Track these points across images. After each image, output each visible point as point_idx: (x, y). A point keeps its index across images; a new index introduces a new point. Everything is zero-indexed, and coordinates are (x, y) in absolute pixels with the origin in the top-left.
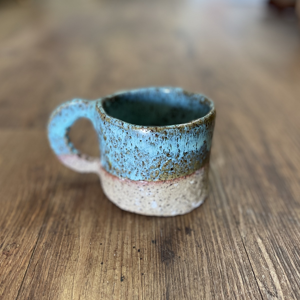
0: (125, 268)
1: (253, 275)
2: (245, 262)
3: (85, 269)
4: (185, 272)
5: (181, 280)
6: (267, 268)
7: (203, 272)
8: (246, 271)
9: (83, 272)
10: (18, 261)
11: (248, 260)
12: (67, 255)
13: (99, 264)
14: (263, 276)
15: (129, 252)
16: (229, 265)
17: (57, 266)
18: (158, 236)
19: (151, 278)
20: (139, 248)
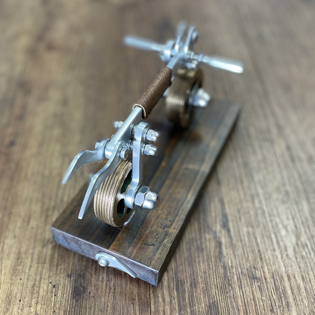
0: (40, 305)
3: (5, 307)
6: (163, 304)
7: (107, 309)
9: (3, 310)
13: (17, 301)
15: (45, 288)
18: (74, 269)
20: (55, 284)
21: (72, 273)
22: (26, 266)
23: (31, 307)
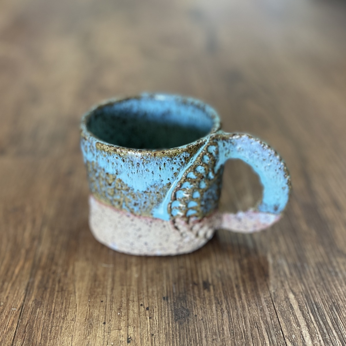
0: (132, 328)
1: (282, 335)
2: (272, 321)
3: (85, 330)
4: (202, 332)
5: (198, 341)
6: (298, 327)
7: (223, 332)
8: (274, 330)
9: (83, 333)
10: (4, 322)
11: (277, 319)
12: (63, 314)
13: (101, 324)
14: (293, 336)
15: (136, 310)
16: (254, 323)
17: (52, 327)
18: (170, 292)
19: (162, 339)
20: (147, 306)
21: (169, 295)
22: (107, 288)
23: (120, 330)
